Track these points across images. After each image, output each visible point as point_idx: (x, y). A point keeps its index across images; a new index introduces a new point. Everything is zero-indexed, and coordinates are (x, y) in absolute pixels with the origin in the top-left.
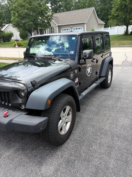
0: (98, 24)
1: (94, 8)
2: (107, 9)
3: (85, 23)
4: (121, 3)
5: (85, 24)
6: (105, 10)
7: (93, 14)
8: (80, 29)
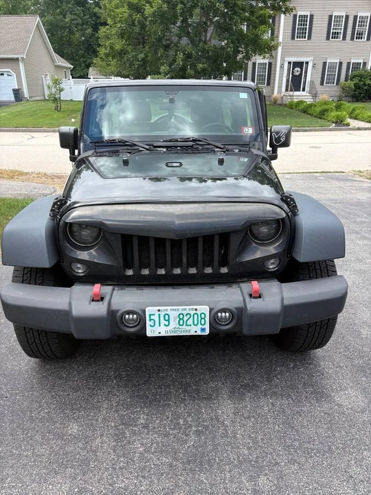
0: (55, 66)
1: (38, 19)
2: (67, 28)
3: (18, 59)
4: (130, 16)
5: (20, 63)
6: (63, 28)
7: (38, 36)
8: (5, 74)
